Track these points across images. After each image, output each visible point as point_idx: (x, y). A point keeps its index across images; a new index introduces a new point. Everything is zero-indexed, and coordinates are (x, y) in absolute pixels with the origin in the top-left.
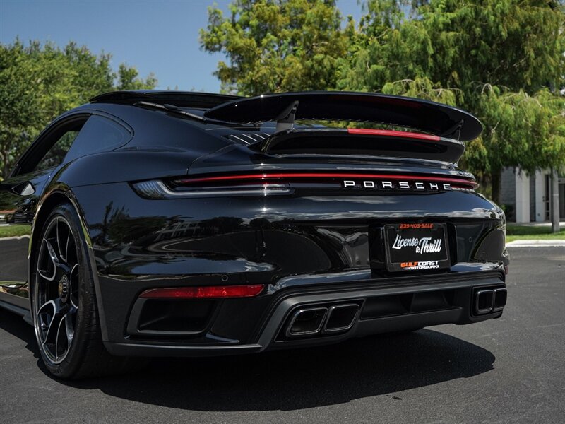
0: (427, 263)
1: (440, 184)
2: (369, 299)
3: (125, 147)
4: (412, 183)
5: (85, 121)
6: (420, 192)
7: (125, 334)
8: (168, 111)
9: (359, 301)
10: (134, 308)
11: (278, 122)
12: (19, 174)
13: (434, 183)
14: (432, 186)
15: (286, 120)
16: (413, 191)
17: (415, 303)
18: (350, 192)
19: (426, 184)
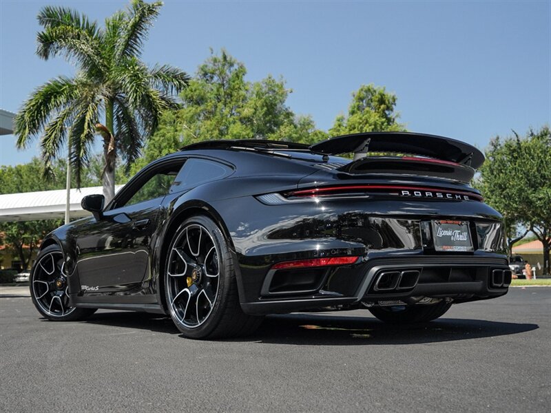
0: (459, 247)
1: (462, 196)
2: (425, 268)
3: (232, 177)
4: (444, 194)
5: (184, 163)
6: (449, 201)
7: (260, 296)
8: (259, 152)
9: (419, 269)
10: (266, 278)
11: (355, 153)
12: (116, 208)
13: (458, 195)
14: (457, 197)
15: (361, 151)
16: (444, 200)
17: (452, 274)
18: (406, 199)
19: (453, 195)
